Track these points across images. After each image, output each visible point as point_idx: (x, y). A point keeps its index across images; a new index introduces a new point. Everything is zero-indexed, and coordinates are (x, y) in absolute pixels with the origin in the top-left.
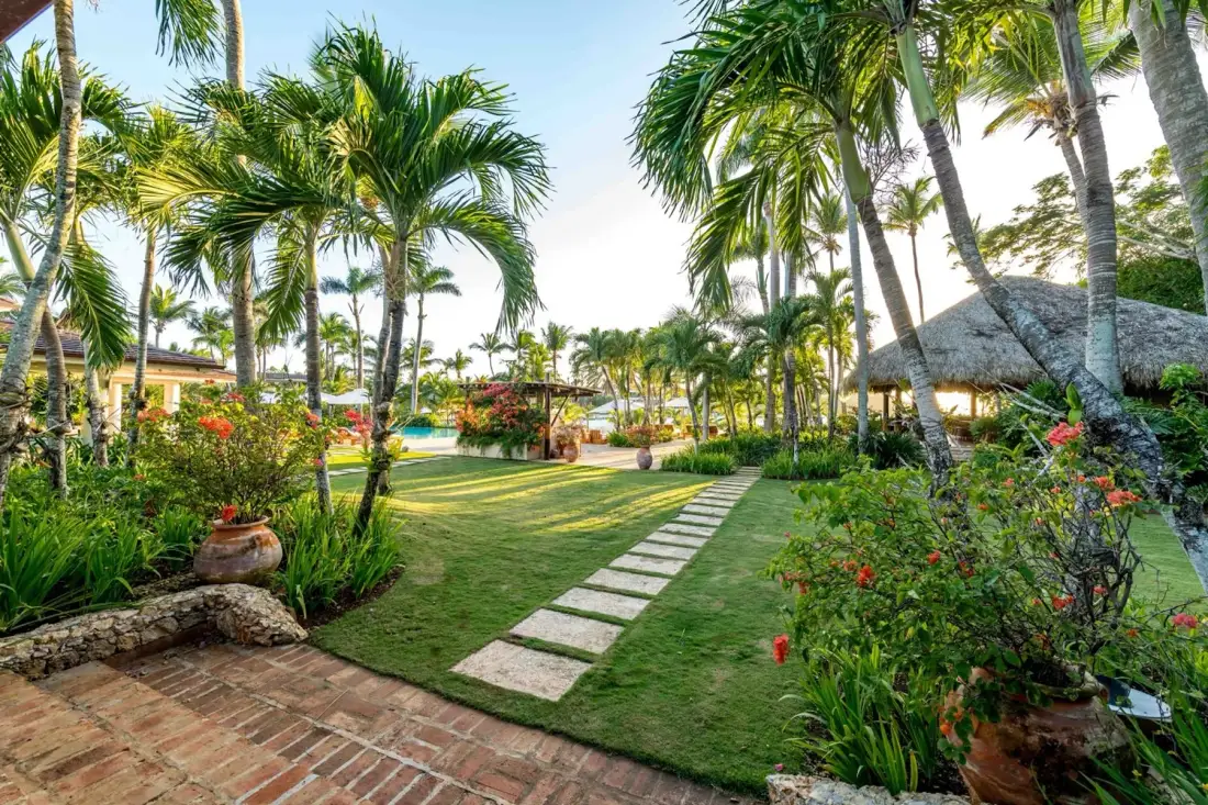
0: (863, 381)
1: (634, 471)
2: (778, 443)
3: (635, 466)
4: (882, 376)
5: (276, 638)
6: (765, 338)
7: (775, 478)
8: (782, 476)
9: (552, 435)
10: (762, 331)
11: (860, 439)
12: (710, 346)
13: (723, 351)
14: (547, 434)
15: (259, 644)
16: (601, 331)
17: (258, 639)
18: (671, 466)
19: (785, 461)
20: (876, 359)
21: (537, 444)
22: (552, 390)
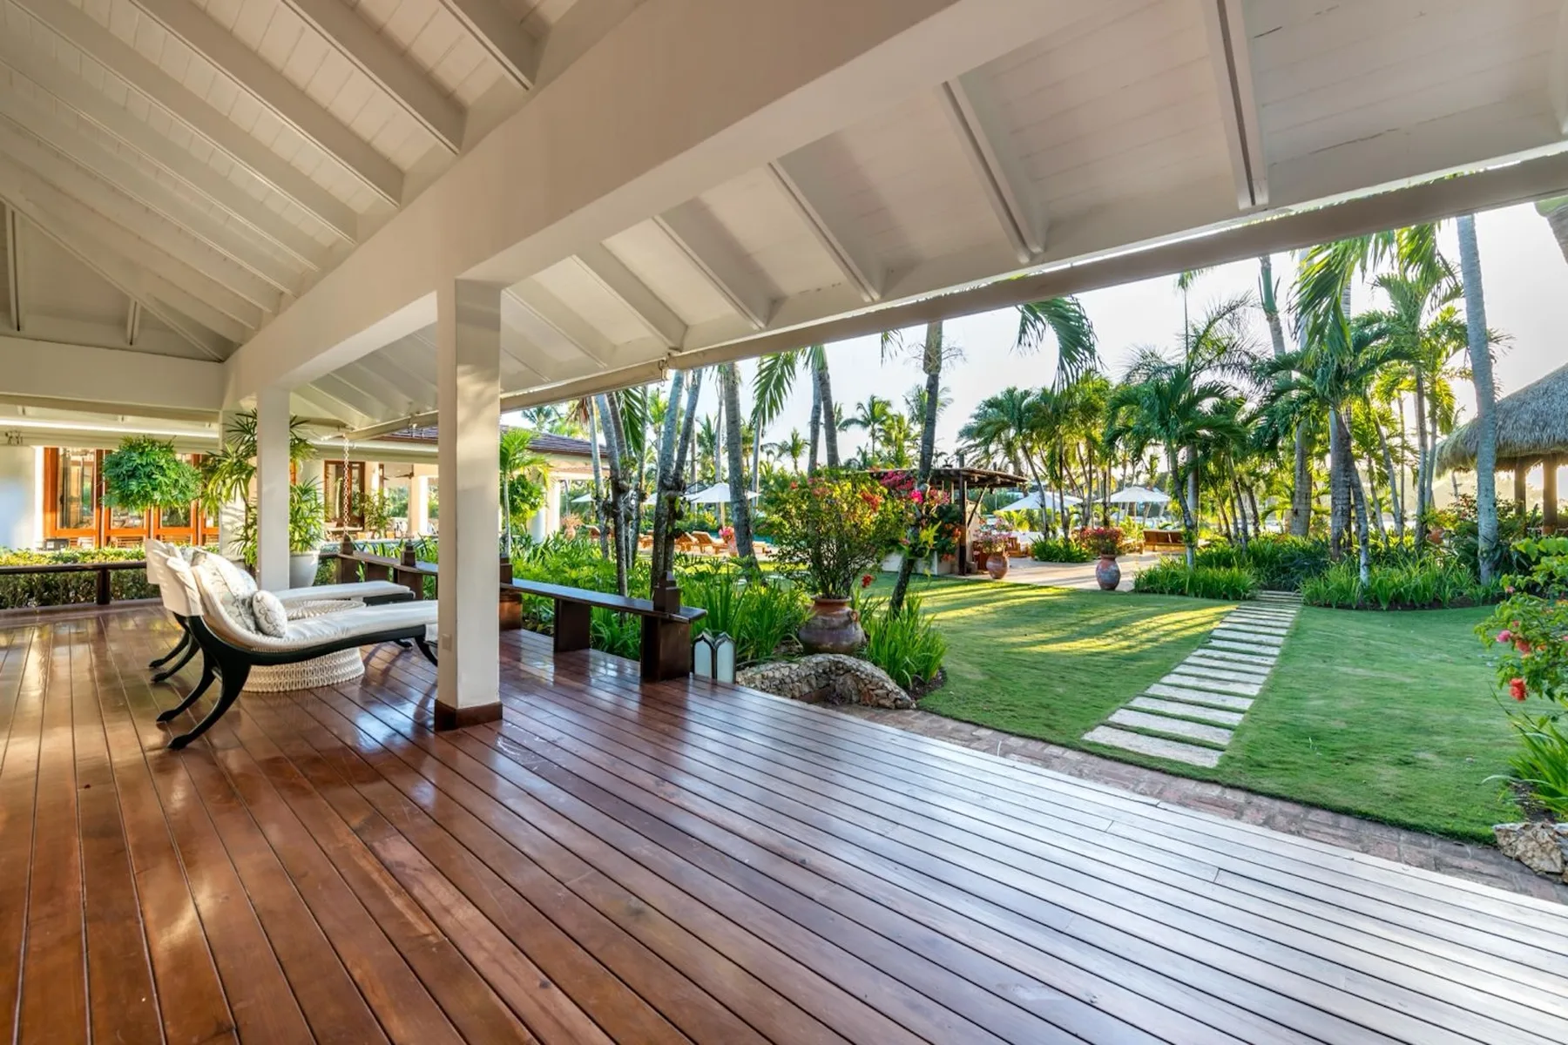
0: (1487, 451)
1: (1093, 592)
2: (1322, 554)
3: (1094, 585)
4: (1521, 439)
5: (899, 702)
6: (1303, 387)
7: (1329, 606)
8: (1341, 602)
9: (969, 540)
10: (1296, 375)
11: (1482, 545)
12: (1207, 405)
13: (1228, 408)
14: (963, 539)
15: (883, 707)
16: (1021, 389)
17: (882, 702)
18: (1150, 586)
19: (1344, 580)
20: (1508, 413)
21: (952, 552)
22: (967, 478)
